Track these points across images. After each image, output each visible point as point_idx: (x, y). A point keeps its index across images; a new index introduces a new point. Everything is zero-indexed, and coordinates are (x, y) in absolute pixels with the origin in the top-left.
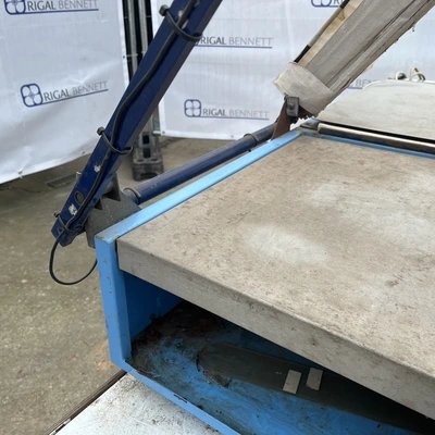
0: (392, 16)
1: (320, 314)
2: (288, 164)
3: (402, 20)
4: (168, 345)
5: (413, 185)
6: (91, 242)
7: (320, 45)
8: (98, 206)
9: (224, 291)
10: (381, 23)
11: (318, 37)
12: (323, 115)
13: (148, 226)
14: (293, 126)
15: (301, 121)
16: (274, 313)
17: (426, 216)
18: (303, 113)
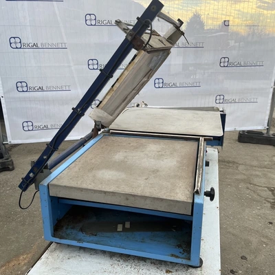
0: (131, 90)
1: (127, 190)
2: (103, 148)
3: (134, 92)
4: (67, 229)
5: (148, 149)
6: (37, 188)
7: (106, 100)
8: (42, 172)
9: (95, 191)
10: (127, 93)
11: (105, 97)
12: (111, 127)
13: (58, 177)
14: (99, 133)
15: (102, 130)
16: (113, 193)
17: (154, 158)
18: (103, 127)
